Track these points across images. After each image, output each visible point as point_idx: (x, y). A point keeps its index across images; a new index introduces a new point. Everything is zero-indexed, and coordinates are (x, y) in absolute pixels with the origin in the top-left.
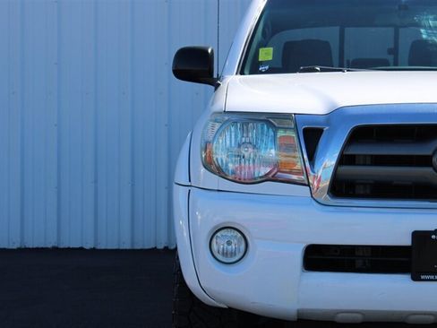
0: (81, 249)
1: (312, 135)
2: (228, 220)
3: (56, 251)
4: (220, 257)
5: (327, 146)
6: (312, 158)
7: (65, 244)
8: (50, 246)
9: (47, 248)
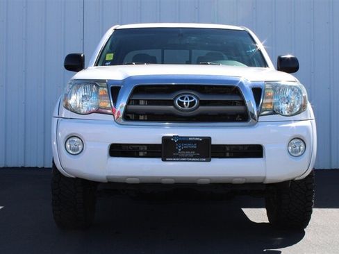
0: (37, 167)
1: (115, 90)
2: (73, 132)
3: (23, 168)
4: (71, 152)
5: (122, 95)
6: (115, 102)
7: (28, 165)
8: (20, 166)
9: (18, 168)
